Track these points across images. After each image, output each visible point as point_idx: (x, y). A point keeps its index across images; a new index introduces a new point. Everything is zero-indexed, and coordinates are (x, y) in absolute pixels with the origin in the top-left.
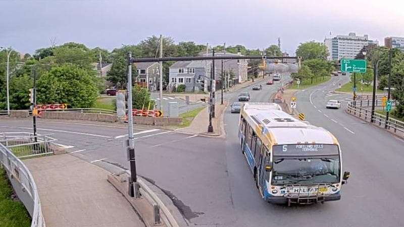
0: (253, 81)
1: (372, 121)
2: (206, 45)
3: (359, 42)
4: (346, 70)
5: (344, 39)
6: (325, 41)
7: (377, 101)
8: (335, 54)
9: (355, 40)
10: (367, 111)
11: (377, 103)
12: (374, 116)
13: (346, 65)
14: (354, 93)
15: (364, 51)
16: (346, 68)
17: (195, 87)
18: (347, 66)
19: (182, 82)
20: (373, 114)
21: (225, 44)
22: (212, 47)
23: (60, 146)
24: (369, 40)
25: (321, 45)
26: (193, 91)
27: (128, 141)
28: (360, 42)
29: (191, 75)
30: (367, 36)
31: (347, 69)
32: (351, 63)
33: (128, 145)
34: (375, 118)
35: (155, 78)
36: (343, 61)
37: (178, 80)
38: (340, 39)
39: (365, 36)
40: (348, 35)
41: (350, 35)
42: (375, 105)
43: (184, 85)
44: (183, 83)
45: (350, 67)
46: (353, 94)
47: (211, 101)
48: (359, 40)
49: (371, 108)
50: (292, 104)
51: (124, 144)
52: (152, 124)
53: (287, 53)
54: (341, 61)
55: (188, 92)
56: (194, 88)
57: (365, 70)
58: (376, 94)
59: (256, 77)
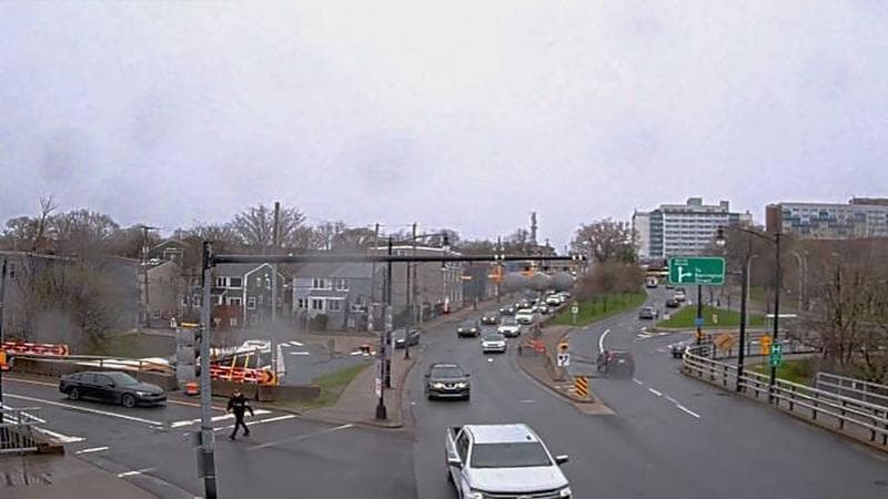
0: (475, 309)
1: (739, 388)
2: (374, 229)
3: (709, 218)
4: (680, 280)
5: (675, 212)
6: (634, 218)
7: (749, 345)
8: (656, 247)
9: (700, 214)
10: (726, 368)
11: (749, 350)
12: (743, 377)
13: (680, 269)
14: (699, 330)
15: (721, 238)
16: (681, 276)
17: (349, 320)
18: (683, 273)
19: (320, 307)
20: (740, 373)
21: (414, 226)
22: (387, 234)
23: (54, 437)
24: (730, 211)
25: (624, 228)
26: (345, 329)
27: (200, 434)
28: (713, 218)
29: (341, 294)
30: (727, 203)
31: (683, 279)
32: (692, 265)
33: (201, 443)
34: (746, 381)
35: (261, 296)
36: (673, 261)
37: (310, 304)
38: (667, 212)
39: (722, 203)
40: (685, 203)
41: (689, 202)
42: (745, 353)
43: (324, 315)
44: (323, 311)
45: (689, 275)
46: (696, 332)
47: (383, 351)
48: (708, 214)
49: (737, 360)
50: (561, 358)
51: (192, 440)
52: (253, 397)
53: (552, 246)
54: (669, 262)
55: (333, 332)
56: (346, 320)
57: (721, 279)
58: (746, 330)
59: (481, 300)
